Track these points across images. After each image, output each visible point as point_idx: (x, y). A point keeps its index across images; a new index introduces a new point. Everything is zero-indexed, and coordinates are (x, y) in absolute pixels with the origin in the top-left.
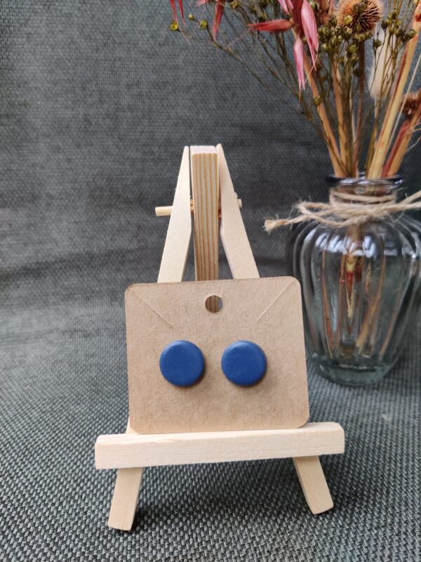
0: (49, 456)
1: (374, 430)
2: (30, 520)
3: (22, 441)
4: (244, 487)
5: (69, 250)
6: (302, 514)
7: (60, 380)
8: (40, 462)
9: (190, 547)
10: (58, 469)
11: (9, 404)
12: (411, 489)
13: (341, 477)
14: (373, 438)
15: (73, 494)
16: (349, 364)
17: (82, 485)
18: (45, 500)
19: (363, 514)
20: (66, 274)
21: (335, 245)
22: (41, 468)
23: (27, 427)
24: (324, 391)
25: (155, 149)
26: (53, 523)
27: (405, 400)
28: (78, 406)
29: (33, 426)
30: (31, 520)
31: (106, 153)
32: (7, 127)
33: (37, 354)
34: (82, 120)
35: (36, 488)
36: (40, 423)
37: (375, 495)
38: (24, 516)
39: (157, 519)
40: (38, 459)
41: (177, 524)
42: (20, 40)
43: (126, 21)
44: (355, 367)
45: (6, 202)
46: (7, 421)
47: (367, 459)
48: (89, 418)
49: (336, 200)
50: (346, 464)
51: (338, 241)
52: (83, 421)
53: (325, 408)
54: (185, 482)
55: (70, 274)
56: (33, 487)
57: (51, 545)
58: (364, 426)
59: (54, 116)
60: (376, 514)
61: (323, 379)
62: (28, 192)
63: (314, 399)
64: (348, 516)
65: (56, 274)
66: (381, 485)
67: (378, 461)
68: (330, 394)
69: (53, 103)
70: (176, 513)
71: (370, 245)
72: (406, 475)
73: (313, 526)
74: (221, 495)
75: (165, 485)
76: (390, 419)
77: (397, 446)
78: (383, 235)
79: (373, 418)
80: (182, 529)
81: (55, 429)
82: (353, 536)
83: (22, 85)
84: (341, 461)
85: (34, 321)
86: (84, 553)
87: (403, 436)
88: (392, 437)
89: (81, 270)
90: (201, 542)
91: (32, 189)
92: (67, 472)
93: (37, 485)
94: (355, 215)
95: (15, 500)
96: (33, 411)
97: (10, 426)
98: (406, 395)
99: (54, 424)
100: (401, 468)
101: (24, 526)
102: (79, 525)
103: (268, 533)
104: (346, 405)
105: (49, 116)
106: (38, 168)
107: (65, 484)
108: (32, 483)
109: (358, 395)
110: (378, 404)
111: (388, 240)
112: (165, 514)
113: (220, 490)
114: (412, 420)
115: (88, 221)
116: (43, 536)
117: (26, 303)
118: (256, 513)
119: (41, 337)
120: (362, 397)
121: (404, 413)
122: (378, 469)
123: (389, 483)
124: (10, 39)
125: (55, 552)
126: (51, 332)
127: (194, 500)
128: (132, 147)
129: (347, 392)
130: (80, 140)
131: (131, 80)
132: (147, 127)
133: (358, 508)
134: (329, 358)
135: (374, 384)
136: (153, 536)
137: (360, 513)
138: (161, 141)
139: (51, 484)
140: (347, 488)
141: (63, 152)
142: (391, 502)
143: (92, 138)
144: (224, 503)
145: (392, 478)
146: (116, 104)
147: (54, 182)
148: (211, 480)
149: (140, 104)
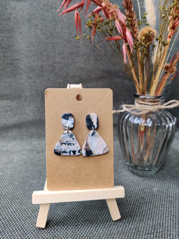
0: (21, 201)
1: (149, 194)
2: (14, 226)
3: (11, 194)
4: (97, 216)
5: (33, 118)
6: (119, 227)
7: (26, 170)
10: (25, 206)
11: (6, 178)
12: (162, 219)
13: (135, 213)
14: (149, 197)
15: (31, 216)
16: (141, 168)
17: (34, 212)
18: (20, 218)
19: (143, 228)
20: (31, 127)
21: (137, 121)
22: (18, 205)
23: (13, 188)
24: (131, 178)
25: (69, 79)
26: (22, 227)
27: (163, 183)
28: (33, 181)
29: (15, 188)
31: (49, 80)
32: (10, 68)
33: (18, 159)
34: (40, 66)
36: (18, 187)
37: (148, 221)
38: (11, 224)
39: (63, 227)
40: (17, 201)
41: (71, 229)
42: (17, 34)
43: (59, 28)
44: (143, 169)
45: (9, 98)
46: (5, 186)
47: (146, 206)
48: (38, 185)
49: (137, 103)
50: (138, 208)
51: (138, 119)
52: (35, 187)
53: (131, 185)
54: (75, 212)
55: (33, 127)
56: (15, 213)
57: (22, 236)
58: (146, 193)
59: (29, 65)
60: (148, 228)
61: (131, 173)
62: (18, 94)
63: (127, 181)
64: (137, 229)
65: (27, 127)
66: (151, 217)
67: (150, 207)
68: (133, 179)
69: (29, 59)
70: (70, 225)
71: (150, 122)
72: (161, 213)
73: (123, 232)
74: (88, 219)
75: (67, 213)
76: (156, 190)
77: (158, 201)
78: (155, 118)
79: (150, 190)
80: (72, 231)
81: (24, 190)
82: (138, 237)
83: (17, 52)
84: (136, 207)
85: (18, 146)
87: (161, 197)
88: (156, 197)
89: (37, 126)
90: (80, 237)
91: (19, 93)
92: (28, 207)
93: (16, 212)
94: (144, 110)
95: (8, 218)
96: (16, 182)
97: (6, 188)
98: (163, 181)
99: (23, 187)
100: (159, 210)
101: (11, 228)
102: (33, 228)
103: (105, 234)
104: (139, 184)
105: (27, 65)
106: (22, 85)
107: (27, 212)
108: (15, 211)
109: (144, 180)
110: (152, 184)
111: (157, 120)
112: (66, 225)
113: (88, 217)
114: (165, 191)
115: (41, 106)
116: (19, 232)
117: (15, 138)
118: (101, 226)
119: (20, 152)
120: (146, 181)
121: (162, 188)
122: (150, 210)
123: (154, 216)
124: (13, 34)
126: (24, 150)
127: (77, 220)
128: (60, 78)
129: (140, 179)
130: (39, 75)
131: (60, 51)
132: (66, 70)
133: (141, 226)
134: (133, 165)
135: (151, 176)
136: (61, 234)
137: (142, 228)
138: (71, 76)
139: (22, 212)
140: (137, 218)
141: (32, 79)
142: (154, 224)
143: (44, 74)
144: (89, 222)
145: (155, 214)
146: (54, 61)
147: (28, 91)
148: (85, 213)
149: (63, 61)
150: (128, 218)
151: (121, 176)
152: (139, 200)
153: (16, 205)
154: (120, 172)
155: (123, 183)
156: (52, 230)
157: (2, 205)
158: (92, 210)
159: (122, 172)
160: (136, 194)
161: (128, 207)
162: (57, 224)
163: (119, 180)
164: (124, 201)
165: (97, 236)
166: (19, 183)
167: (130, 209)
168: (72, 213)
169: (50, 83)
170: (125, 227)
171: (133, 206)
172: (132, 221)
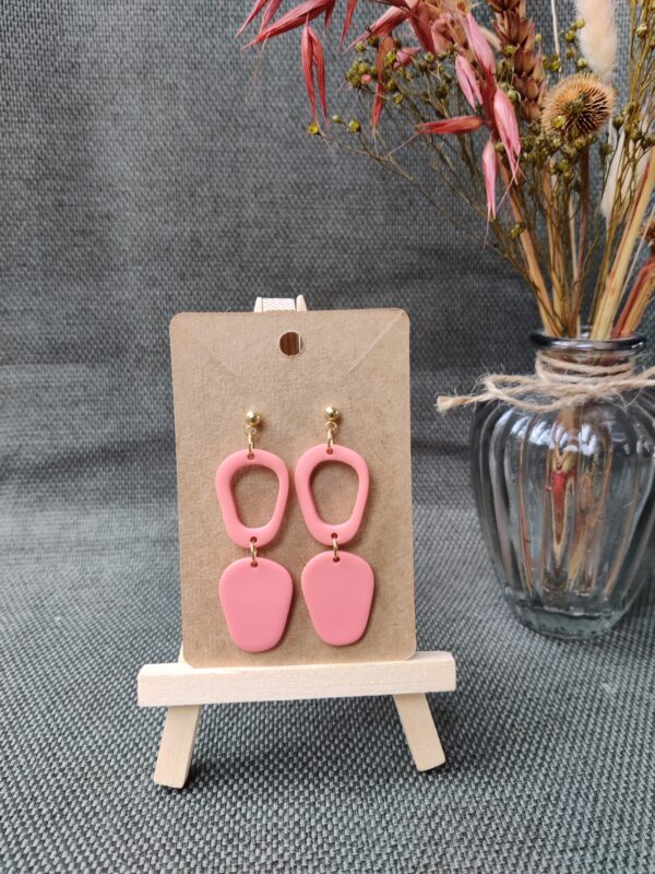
1: (587, 706)
3: (90, 688)
4: (390, 775)
6: (468, 817)
7: (145, 606)
8: (113, 718)
9: (307, 850)
10: (136, 730)
11: (74, 635)
13: (529, 772)
14: (585, 717)
16: (559, 608)
18: (116, 772)
19: (556, 828)
20: (160, 459)
21: (540, 435)
22: (114, 726)
24: (521, 643)
26: (126, 802)
27: (640, 664)
29: (105, 668)
30: (97, 796)
31: (222, 287)
35: (106, 753)
36: (115, 663)
37: (575, 802)
38: (89, 791)
39: (265, 807)
41: (292, 816)
44: (565, 612)
45: (80, 356)
47: (572, 748)
49: (544, 369)
50: (540, 753)
51: (545, 428)
53: (519, 670)
54: (310, 759)
56: (101, 752)
57: (123, 832)
58: (574, 700)
60: (574, 829)
61: (522, 626)
62: (111, 341)
63: (505, 656)
64: (534, 828)
66: (587, 788)
67: (588, 752)
68: (529, 650)
70: (291, 801)
71: (590, 437)
72: (627, 776)
73: (481, 837)
74: (355, 784)
75: (281, 761)
76: (614, 691)
77: (619, 731)
78: (609, 424)
79: (589, 688)
80: (297, 823)
82: (537, 858)
84: (533, 748)
86: (164, 845)
87: (630, 716)
88: (613, 717)
90: (322, 845)
91: (117, 338)
92: (148, 734)
93: (107, 751)
94: (573, 394)
95: (77, 769)
96: (106, 647)
97: (75, 666)
98: (642, 657)
100: (621, 765)
103: (415, 842)
104: (550, 668)
107: (144, 750)
108: (100, 746)
109: (569, 654)
110: (599, 668)
113: (355, 776)
114: (646, 694)
117: (105, 498)
118: (403, 811)
120: (576, 657)
121: (636, 683)
123: (599, 785)
125: (127, 842)
127: (317, 786)
128: (259, 280)
129: (554, 648)
130: (184, 269)
131: (261, 181)
132: (282, 250)
133: (549, 818)
134: (528, 596)
135: (597, 637)
136: (258, 829)
137: (551, 825)
138: (301, 270)
139: (125, 750)
140: (536, 788)
141: (160, 285)
142: (598, 813)
143: (203, 265)
144: (359, 794)
145: (604, 780)
146: (237, 216)
147: (147, 328)
148: (344, 762)
149: (272, 216)
150: (500, 789)
151: (482, 637)
152: (546, 726)
153: (105, 727)
154: (480, 622)
155: (490, 662)
156: (227, 817)
157: (58, 725)
158: (372, 755)
159: (487, 622)
160: (537, 704)
161: (504, 747)
162: (244, 797)
163: (474, 652)
164: (490, 728)
165: (385, 846)
166: (120, 650)
167: (512, 758)
168: (301, 759)
169: (223, 298)
170: (489, 819)
171: (521, 746)
172: (515, 800)
